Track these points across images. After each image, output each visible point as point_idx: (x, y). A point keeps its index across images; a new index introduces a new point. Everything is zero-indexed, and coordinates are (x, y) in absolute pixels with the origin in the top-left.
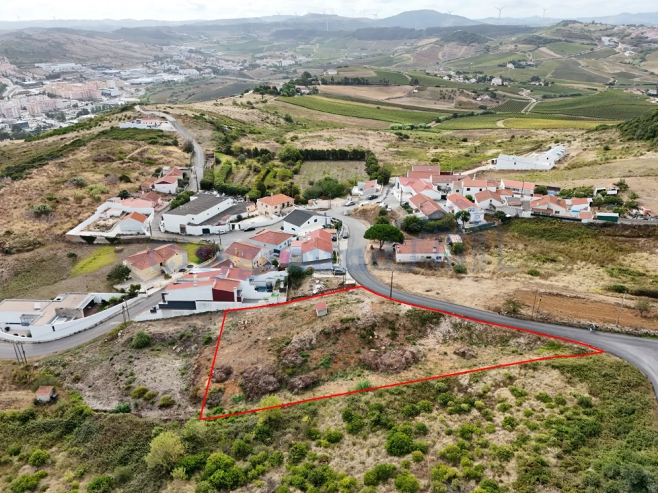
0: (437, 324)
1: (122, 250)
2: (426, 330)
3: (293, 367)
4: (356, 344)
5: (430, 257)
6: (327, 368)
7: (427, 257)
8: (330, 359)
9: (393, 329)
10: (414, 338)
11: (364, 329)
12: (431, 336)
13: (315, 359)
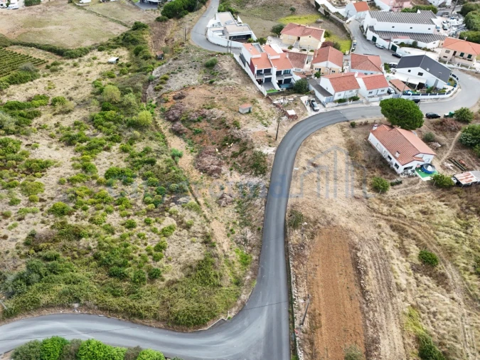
0: (256, 175)
1: (321, 22)
2: (247, 172)
3: (187, 119)
4: (219, 139)
5: (391, 159)
6: (194, 134)
7: (389, 157)
8: (200, 132)
9: (241, 152)
10: (237, 168)
11: (232, 136)
12: (243, 176)
13: (199, 126)
